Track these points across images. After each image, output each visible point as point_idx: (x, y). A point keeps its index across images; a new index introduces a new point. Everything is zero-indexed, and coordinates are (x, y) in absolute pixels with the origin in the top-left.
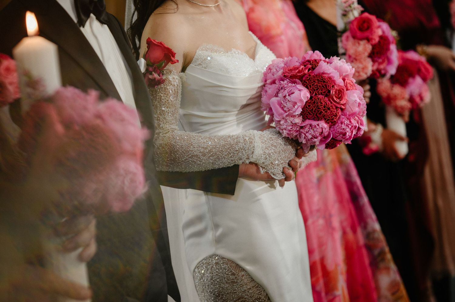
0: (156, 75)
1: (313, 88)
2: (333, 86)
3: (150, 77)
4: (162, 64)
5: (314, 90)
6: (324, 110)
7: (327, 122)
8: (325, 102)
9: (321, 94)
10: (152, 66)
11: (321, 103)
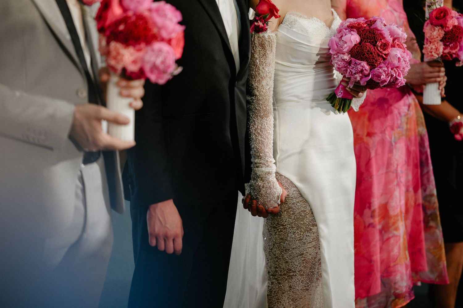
0: (261, 24)
1: (364, 36)
2: (381, 40)
3: (256, 24)
4: (267, 16)
5: (365, 39)
6: (367, 53)
7: (368, 64)
8: (369, 48)
9: (370, 42)
10: (259, 16)
11: (367, 48)
